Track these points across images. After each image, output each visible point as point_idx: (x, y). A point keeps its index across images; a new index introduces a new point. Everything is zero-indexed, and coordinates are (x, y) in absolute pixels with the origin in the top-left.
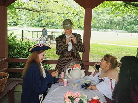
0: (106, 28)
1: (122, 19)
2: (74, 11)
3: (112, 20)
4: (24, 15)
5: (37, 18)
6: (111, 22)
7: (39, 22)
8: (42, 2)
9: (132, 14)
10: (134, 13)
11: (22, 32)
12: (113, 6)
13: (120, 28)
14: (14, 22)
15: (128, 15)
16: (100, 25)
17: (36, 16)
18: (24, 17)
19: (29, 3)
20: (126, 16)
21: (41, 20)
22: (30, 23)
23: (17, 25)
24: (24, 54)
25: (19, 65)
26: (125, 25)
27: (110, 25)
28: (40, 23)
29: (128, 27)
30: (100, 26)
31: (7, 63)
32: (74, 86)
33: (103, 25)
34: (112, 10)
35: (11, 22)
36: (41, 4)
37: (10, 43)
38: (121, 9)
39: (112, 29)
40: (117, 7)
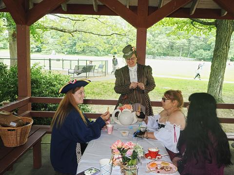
0: (165, 55)
1: (186, 42)
2: (121, 31)
3: (173, 43)
4: (50, 37)
5: (69, 42)
6: (172, 47)
7: (72, 47)
8: (76, 19)
9: (201, 35)
10: (203, 33)
11: (48, 61)
12: (174, 24)
13: (184, 54)
14: (37, 47)
15: (195, 37)
16: (157, 50)
17: (67, 39)
18: (51, 40)
19: (57, 21)
20: (192, 38)
21: (75, 44)
22: (59, 48)
23: (41, 51)
24: (53, 92)
25: (46, 107)
26: (191, 50)
27: (170, 51)
28: (74, 48)
29: (195, 53)
30: (157, 52)
31: (30, 104)
32: (124, 135)
33: (161, 51)
34: (173, 29)
35: (33, 48)
36: (75, 21)
37: (33, 77)
38: (185, 28)
39: (173, 56)
40: (180, 25)
